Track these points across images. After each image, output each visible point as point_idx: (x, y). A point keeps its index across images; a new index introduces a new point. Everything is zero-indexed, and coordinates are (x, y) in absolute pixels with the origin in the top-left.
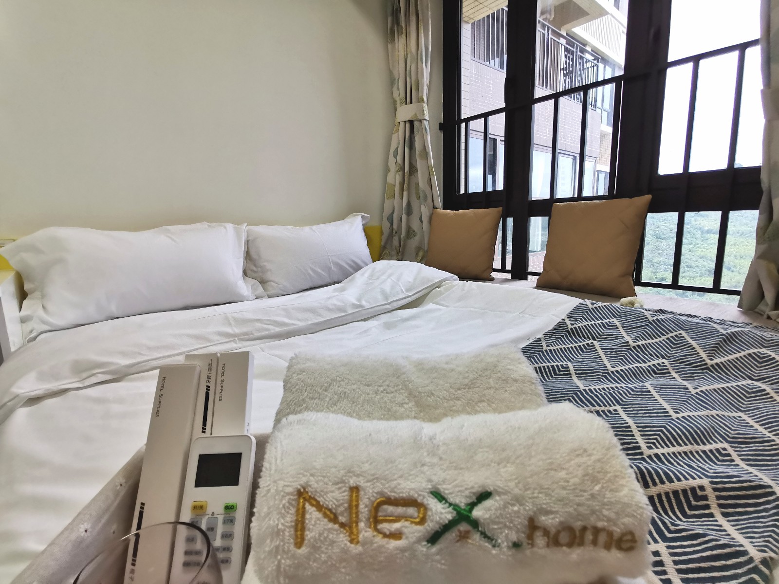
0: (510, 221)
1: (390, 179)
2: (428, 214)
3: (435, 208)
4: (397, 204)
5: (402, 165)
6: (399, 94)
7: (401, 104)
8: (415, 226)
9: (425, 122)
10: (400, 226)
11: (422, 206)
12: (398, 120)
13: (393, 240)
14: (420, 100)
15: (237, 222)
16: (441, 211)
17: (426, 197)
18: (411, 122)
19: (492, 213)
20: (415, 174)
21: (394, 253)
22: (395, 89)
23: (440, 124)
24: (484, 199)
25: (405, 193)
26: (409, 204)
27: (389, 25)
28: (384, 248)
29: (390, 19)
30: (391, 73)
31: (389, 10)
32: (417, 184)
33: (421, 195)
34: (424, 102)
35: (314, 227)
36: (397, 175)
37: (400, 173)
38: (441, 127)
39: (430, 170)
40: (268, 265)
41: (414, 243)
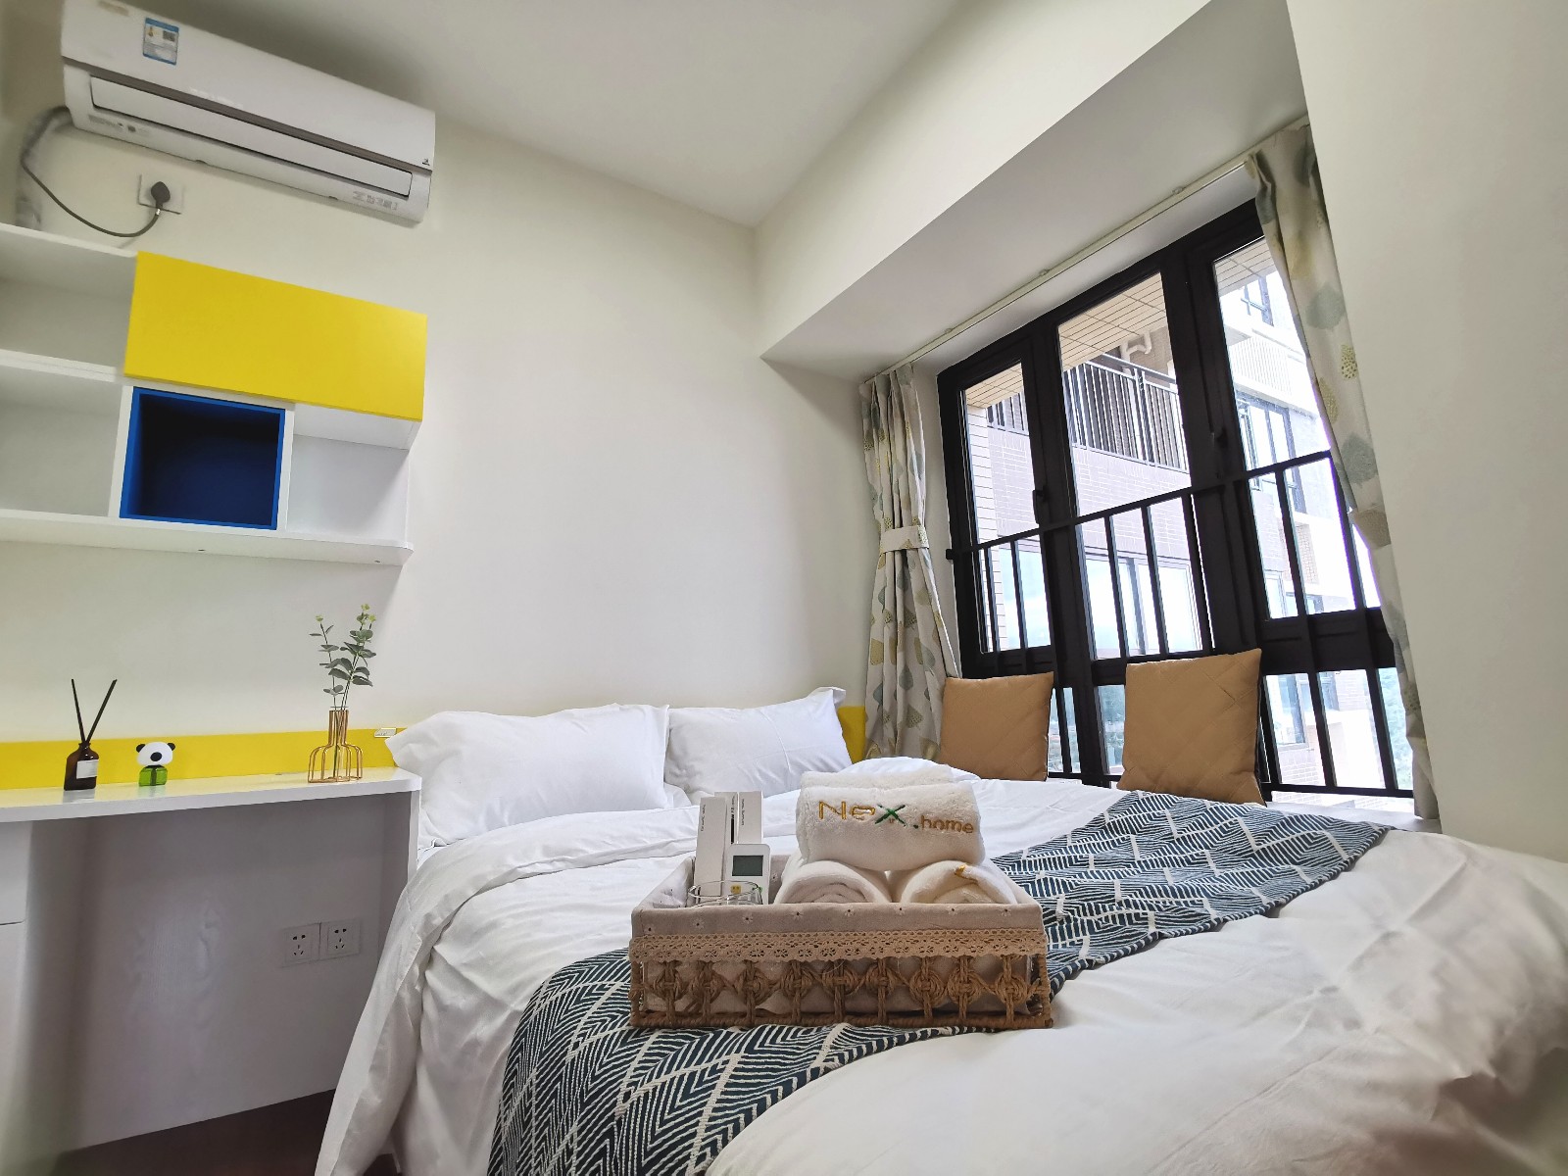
0: (1068, 692)
1: (875, 635)
2: (938, 686)
3: (948, 676)
4: (888, 671)
5: (892, 612)
6: (883, 513)
7: (887, 528)
8: (919, 705)
9: (923, 550)
10: (894, 706)
11: (928, 674)
12: (883, 549)
13: (884, 728)
14: (915, 522)
15: (657, 704)
16: (960, 680)
17: (932, 660)
18: (903, 552)
19: (1039, 680)
20: (914, 625)
21: (886, 750)
22: (877, 507)
23: (947, 550)
24: (1025, 660)
25: (899, 655)
26: (906, 670)
27: (866, 428)
28: (871, 741)
29: (866, 422)
30: (871, 487)
31: (865, 412)
32: (917, 641)
33: (925, 657)
34: (920, 524)
35: (763, 709)
36: (886, 628)
37: (891, 625)
38: (949, 555)
39: (936, 619)
40: (698, 766)
41: (918, 732)
